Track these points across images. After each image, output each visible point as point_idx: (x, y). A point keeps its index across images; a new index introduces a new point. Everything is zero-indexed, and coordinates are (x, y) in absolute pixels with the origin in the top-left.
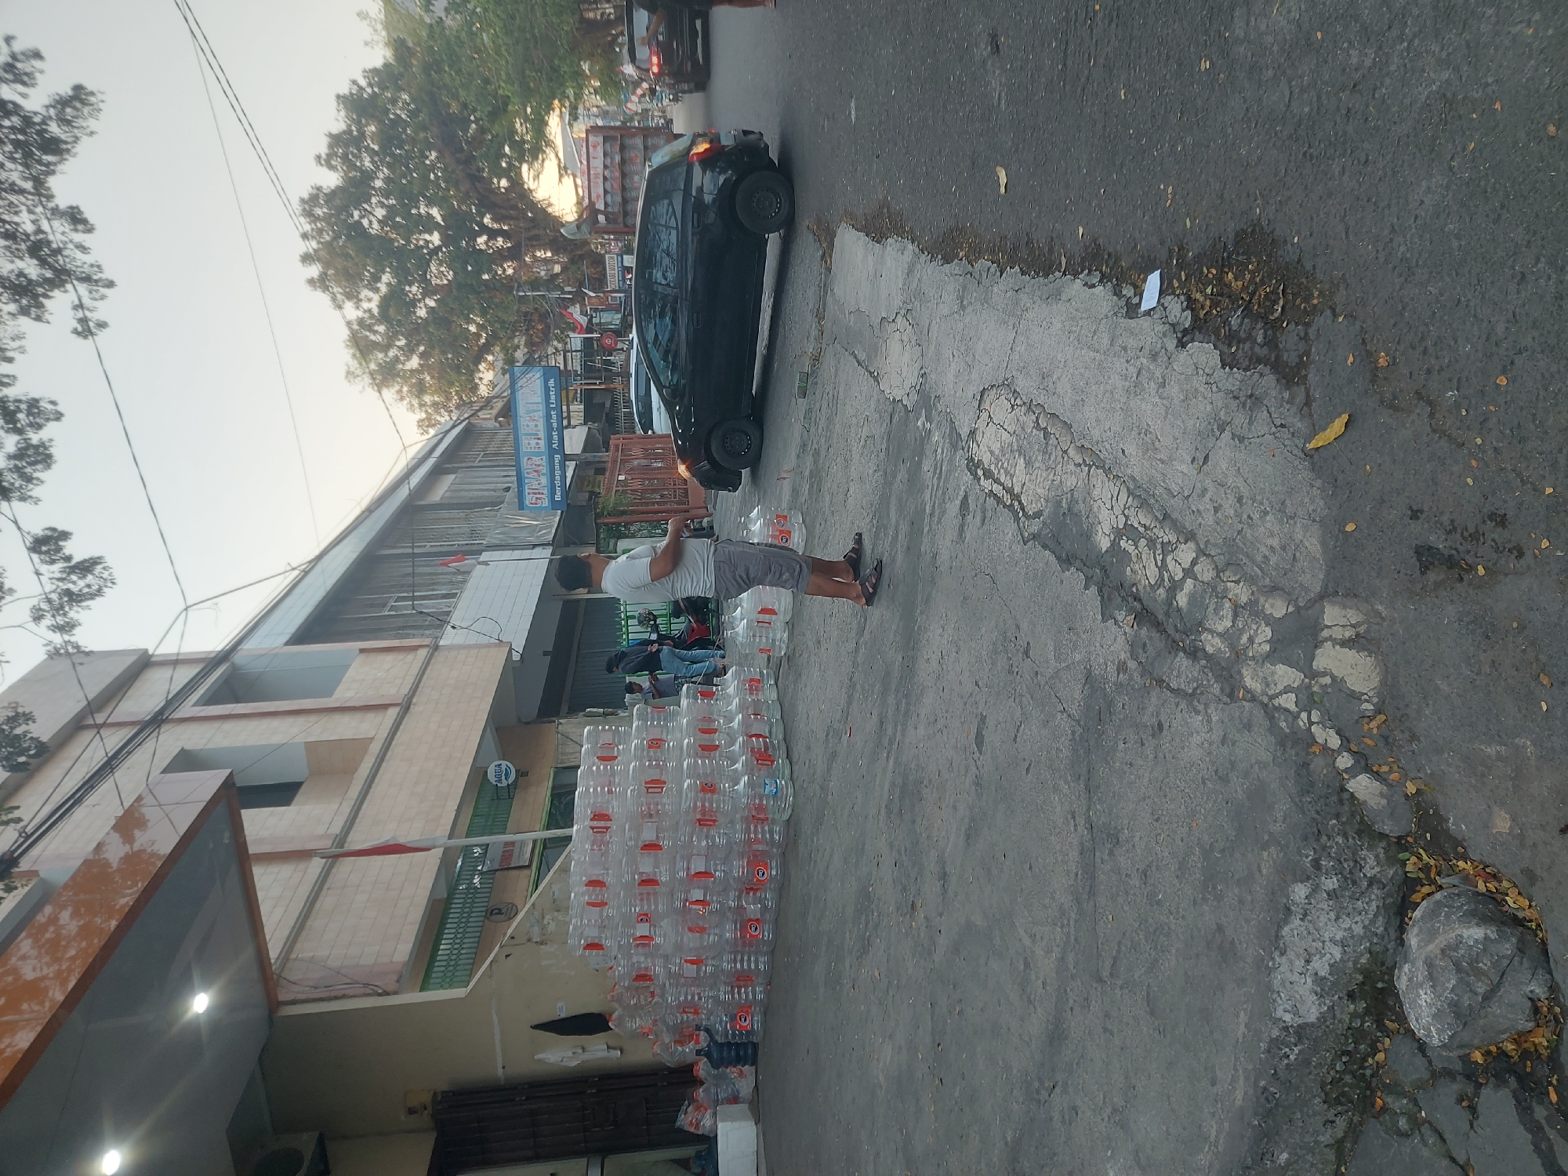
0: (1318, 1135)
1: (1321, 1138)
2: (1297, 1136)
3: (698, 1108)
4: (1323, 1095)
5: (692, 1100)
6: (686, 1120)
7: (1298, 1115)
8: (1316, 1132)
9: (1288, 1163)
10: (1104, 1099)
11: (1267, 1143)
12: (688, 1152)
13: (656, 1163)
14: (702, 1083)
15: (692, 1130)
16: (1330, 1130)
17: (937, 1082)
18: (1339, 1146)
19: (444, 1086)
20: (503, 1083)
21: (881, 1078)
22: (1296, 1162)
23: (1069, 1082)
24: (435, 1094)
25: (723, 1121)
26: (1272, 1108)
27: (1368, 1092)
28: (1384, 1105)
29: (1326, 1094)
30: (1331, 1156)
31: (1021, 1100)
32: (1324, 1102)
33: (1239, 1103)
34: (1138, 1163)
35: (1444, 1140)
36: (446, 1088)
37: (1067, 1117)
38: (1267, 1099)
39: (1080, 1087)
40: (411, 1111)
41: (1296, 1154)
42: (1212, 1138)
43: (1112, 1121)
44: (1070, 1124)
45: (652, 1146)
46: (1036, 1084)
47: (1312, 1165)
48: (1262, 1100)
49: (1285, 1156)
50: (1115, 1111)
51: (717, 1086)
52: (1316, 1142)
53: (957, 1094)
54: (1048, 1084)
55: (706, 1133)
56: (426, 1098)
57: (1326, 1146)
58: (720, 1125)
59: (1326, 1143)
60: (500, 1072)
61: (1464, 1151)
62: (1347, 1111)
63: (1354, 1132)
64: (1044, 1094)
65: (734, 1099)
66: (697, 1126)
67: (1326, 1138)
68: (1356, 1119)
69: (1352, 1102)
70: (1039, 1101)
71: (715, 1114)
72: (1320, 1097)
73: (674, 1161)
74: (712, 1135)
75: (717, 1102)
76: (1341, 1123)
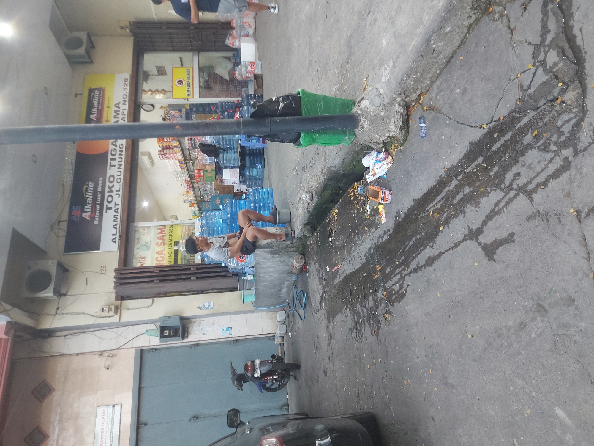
0: (464, 22)
1: (465, 23)
2: (456, 21)
3: (233, 38)
4: (472, 5)
5: (231, 35)
6: (229, 42)
7: (460, 13)
8: (464, 20)
9: (450, 32)
10: (388, 14)
11: (444, 23)
12: (230, 54)
13: (218, 57)
14: (234, 29)
15: (231, 46)
16: (469, 20)
17: (325, 17)
18: (470, 27)
19: (133, 20)
20: (156, 20)
21: (304, 18)
22: (452, 31)
23: (376, 10)
24: (130, 22)
25: (243, 42)
26: (451, 9)
27: (488, 6)
28: (493, 10)
29: (473, 5)
30: (465, 30)
31: (356, 19)
32: (471, 8)
33: (439, 8)
34: (394, 36)
35: (509, 20)
36: (134, 20)
37: (372, 23)
38: (451, 5)
39: (380, 11)
40: (122, 28)
41: (453, 28)
42: (425, 23)
43: (389, 22)
44: (373, 26)
45: (216, 50)
46: (363, 12)
47: (458, 33)
48: (449, 6)
49: (449, 28)
50: (391, 18)
51: (240, 30)
52: (462, 24)
53: (332, 21)
54: (368, 12)
55: (237, 48)
56: (127, 23)
57: (465, 26)
58: (242, 44)
59: (465, 25)
60: (155, 17)
61: (515, 24)
62: (477, 13)
63: (477, 21)
64: (365, 16)
65: (247, 36)
66: (233, 44)
67: (466, 23)
68: (480, 16)
69: (481, 9)
70: (363, 19)
71: (240, 41)
72: (470, 6)
73: (225, 57)
74: (238, 48)
75: (240, 36)
76: (474, 17)
